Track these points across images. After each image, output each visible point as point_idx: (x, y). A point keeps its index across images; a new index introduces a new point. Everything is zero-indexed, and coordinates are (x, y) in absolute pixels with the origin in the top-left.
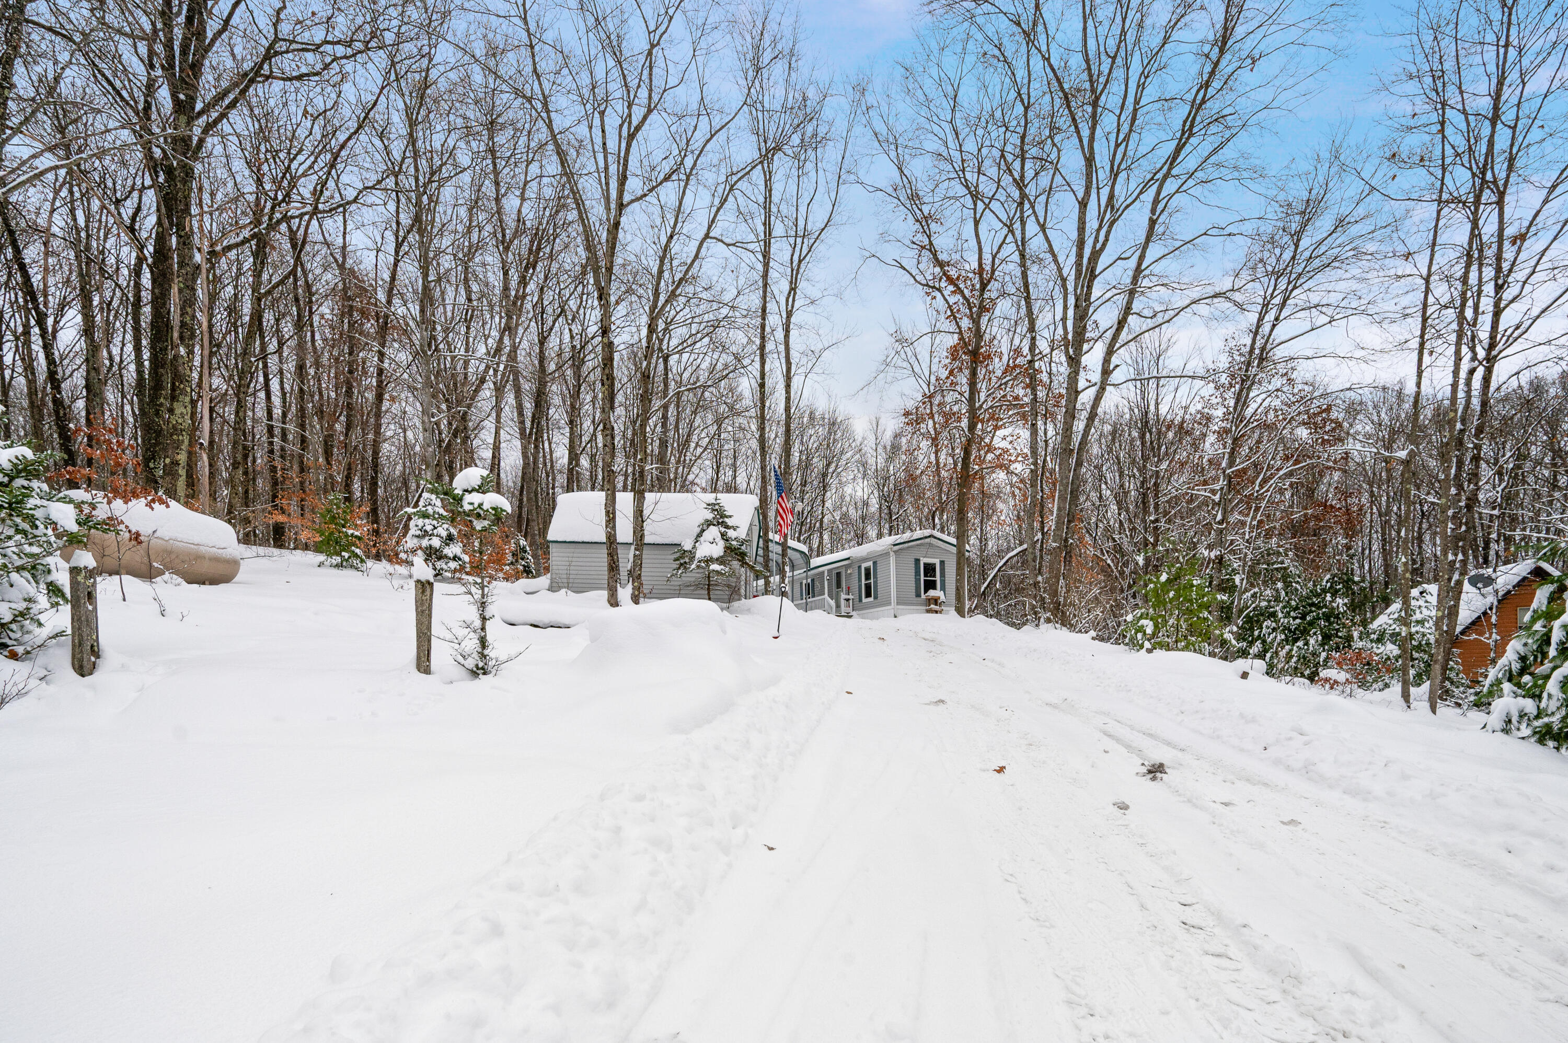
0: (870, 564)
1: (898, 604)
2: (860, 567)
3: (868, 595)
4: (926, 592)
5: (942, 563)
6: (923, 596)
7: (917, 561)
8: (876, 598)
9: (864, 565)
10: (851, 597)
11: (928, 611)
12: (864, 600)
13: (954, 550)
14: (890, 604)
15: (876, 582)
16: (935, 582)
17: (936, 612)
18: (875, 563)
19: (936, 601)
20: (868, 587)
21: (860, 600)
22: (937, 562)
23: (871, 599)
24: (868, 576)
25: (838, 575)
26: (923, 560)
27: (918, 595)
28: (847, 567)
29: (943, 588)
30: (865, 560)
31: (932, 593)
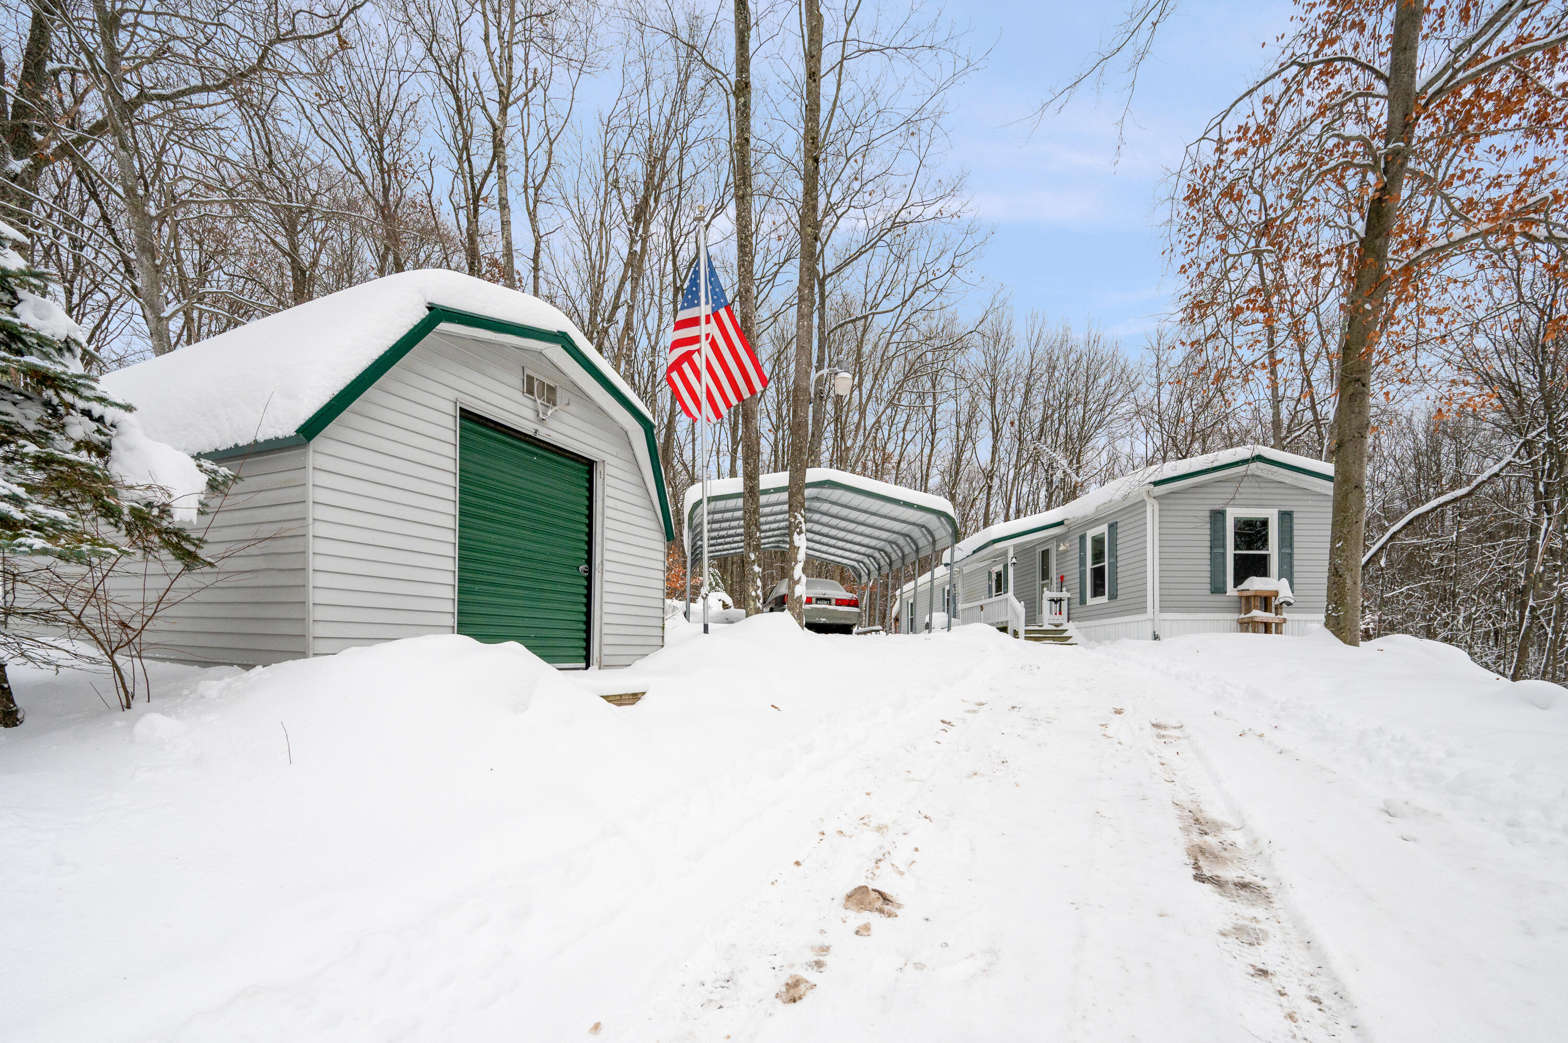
0: (1103, 529)
1: (1163, 609)
2: (1083, 538)
3: (1098, 590)
4: (1239, 580)
5: (1286, 517)
6: (1231, 591)
7: (1217, 516)
8: (1113, 597)
9: (1091, 533)
10: (1065, 594)
11: (1247, 626)
12: (1090, 601)
13: (1328, 488)
14: (1142, 609)
15: (1114, 566)
16: (1264, 559)
17: (1267, 628)
18: (1113, 527)
19: (1266, 601)
20: (1098, 574)
21: (1083, 601)
22: (1272, 515)
23: (1103, 600)
24: (1098, 556)
25: (1045, 554)
26: (1233, 514)
27: (1218, 588)
28: (1059, 539)
29: (1287, 572)
30: (1094, 522)
31: (1255, 584)
